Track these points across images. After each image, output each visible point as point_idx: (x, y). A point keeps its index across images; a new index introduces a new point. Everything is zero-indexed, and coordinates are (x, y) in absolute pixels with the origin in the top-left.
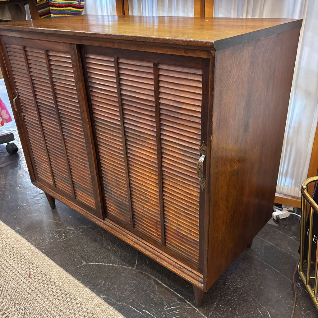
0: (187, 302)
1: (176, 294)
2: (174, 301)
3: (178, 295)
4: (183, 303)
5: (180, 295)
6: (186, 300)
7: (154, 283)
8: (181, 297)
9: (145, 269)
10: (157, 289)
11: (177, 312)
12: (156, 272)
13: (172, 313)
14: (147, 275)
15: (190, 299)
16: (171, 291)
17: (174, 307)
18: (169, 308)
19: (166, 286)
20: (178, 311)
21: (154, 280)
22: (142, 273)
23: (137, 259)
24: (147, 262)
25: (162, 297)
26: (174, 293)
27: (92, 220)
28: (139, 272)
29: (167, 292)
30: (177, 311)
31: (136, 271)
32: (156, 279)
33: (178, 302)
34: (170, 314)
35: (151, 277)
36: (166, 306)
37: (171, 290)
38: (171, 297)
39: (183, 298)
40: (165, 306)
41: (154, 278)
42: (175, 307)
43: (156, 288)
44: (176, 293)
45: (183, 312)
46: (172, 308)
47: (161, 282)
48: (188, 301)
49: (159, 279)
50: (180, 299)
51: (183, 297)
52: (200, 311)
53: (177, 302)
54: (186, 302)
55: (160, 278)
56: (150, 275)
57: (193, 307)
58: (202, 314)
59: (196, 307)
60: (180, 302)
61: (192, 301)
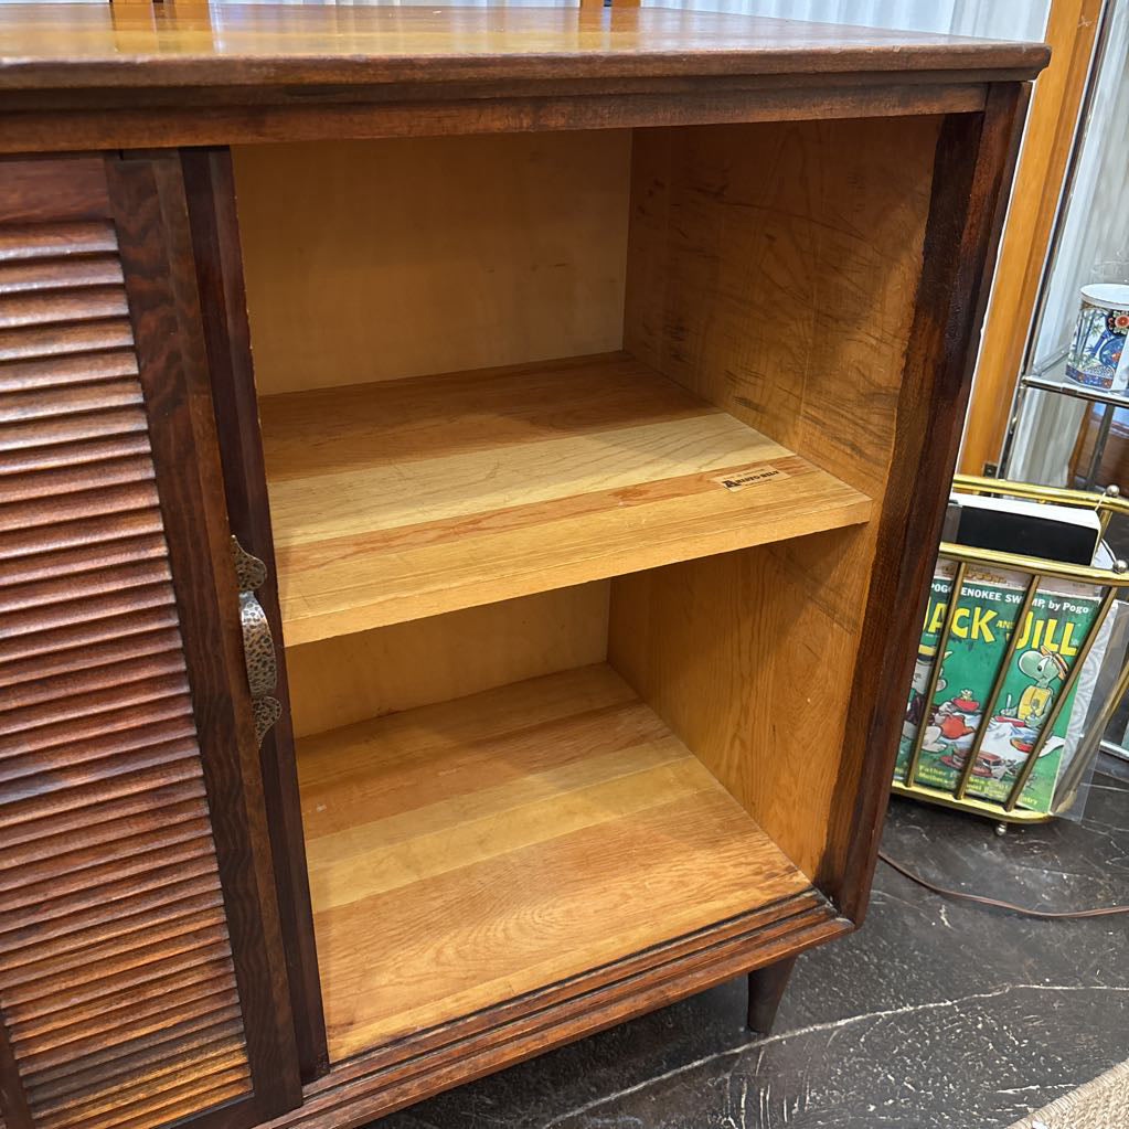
0: (737, 1051)
1: (689, 1070)
2: (719, 1087)
3: (696, 1064)
4: (736, 1064)
5: (701, 1059)
6: (727, 1053)
7: (607, 1121)
8: (709, 1058)
9: (520, 1122)
10: (640, 1122)
11: (764, 1098)
12: (556, 1091)
13: (765, 1115)
15: (728, 1038)
16: (668, 1079)
17: (743, 1100)
18: (743, 1117)
19: (641, 1086)
20: (765, 1093)
21: (593, 1113)
24: (489, 1101)
25: (683, 1117)
26: (682, 1074)
29: (668, 1094)
30: (762, 1094)
32: (591, 1105)
33: (727, 1077)
34: (766, 1122)
35: (572, 1117)
36: (730, 1119)
37: (664, 1077)
38: (697, 1089)
39: (715, 1055)
40: (728, 1123)
41: (578, 1111)
42: (744, 1096)
43: (636, 1122)
44: (685, 1068)
45: (770, 1079)
46: (743, 1106)
47: (613, 1096)
48: (735, 1048)
49: (597, 1096)
50: (716, 1068)
51: (712, 1054)
52: (784, 1032)
53: (726, 1081)
54: (737, 1054)
55: (594, 1089)
56: (560, 1118)
57: (762, 1042)
58: (798, 1033)
59: (767, 1036)
60: (727, 1071)
61: (739, 1035)
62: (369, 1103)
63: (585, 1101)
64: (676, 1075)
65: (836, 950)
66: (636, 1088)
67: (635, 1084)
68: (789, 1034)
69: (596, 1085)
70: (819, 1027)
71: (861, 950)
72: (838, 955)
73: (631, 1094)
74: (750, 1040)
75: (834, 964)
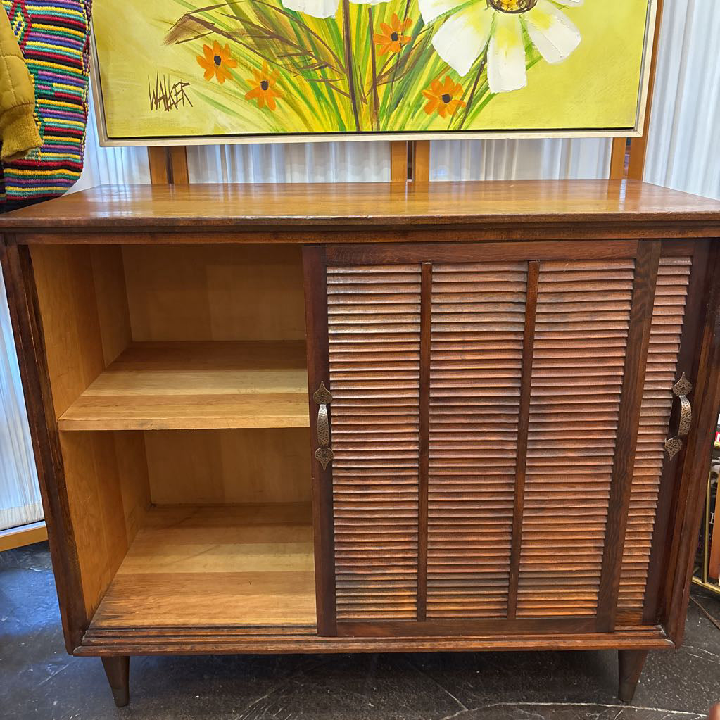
0: (608, 706)
1: (578, 706)
2: (591, 718)
3: (583, 704)
4: (605, 711)
5: (586, 703)
6: (602, 705)
7: (526, 712)
9: (483, 699)
10: (543, 718)
12: (505, 692)
14: (500, 706)
15: (604, 699)
16: (565, 706)
19: (549, 704)
21: (521, 707)
22: (486, 709)
23: (446, 691)
24: (471, 686)
26: (573, 706)
27: (350, 648)
28: (480, 711)
29: (563, 711)
31: (474, 712)
32: (521, 703)
33: (598, 715)
35: (509, 705)
37: (563, 704)
38: (579, 715)
39: (595, 704)
41: (514, 704)
43: (541, 718)
44: (576, 704)
47: (533, 703)
48: (606, 704)
49: (524, 701)
50: (593, 709)
51: (592, 703)
52: (638, 706)
53: (596, 717)
55: (524, 697)
56: (503, 703)
57: (623, 706)
58: (646, 709)
59: (627, 705)
60: (598, 712)
61: (612, 699)
63: (519, 701)
64: (569, 705)
65: (685, 679)
66: (546, 704)
67: (547, 702)
68: (641, 708)
69: (526, 696)
70: (659, 710)
71: (701, 683)
72: (686, 681)
73: (543, 706)
74: (618, 704)
75: (682, 685)
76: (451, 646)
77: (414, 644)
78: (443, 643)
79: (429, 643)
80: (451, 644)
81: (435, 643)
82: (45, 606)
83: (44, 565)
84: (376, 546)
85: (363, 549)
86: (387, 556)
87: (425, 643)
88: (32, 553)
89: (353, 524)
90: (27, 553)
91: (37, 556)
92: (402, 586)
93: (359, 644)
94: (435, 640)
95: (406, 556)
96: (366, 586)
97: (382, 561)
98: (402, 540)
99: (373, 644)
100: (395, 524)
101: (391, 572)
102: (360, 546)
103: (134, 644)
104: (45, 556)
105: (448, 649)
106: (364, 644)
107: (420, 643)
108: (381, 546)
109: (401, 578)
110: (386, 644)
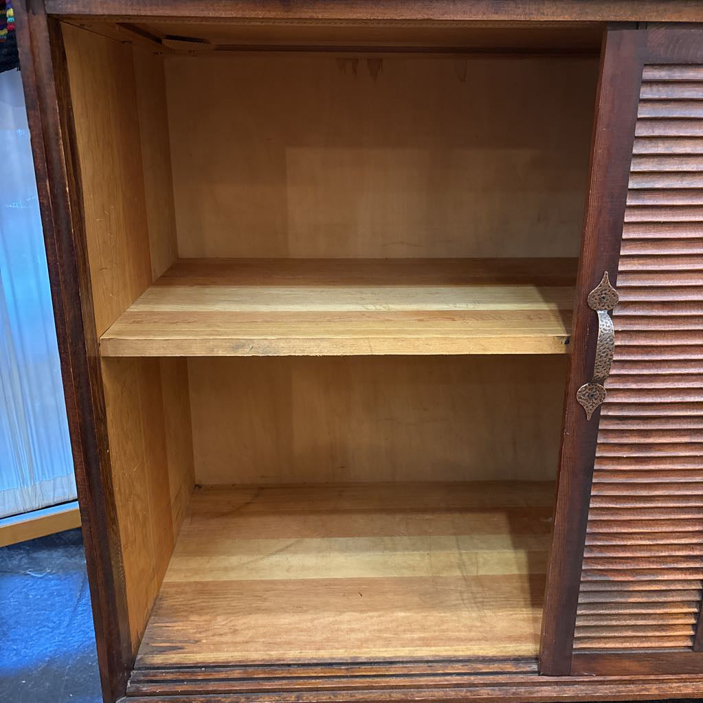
62: (622, 688)
76: (689, 691)
77: (632, 687)
78: (675, 685)
79: (655, 687)
80: (686, 687)
81: (664, 686)
82: (51, 625)
83: (45, 568)
84: (649, 539)
85: (629, 543)
86: (663, 554)
87: (647, 686)
88: (28, 552)
89: (618, 506)
90: (22, 551)
91: (35, 555)
92: (679, 599)
93: (549, 688)
94: (662, 681)
95: (691, 553)
96: (623, 600)
97: (653, 562)
98: (690, 529)
99: (572, 688)
100: (684, 505)
101: (666, 578)
102: (623, 539)
103: (208, 692)
104: (45, 556)
105: (686, 694)
106: (557, 688)
107: (641, 687)
108: (655, 539)
109: (679, 587)
110: (590, 688)
